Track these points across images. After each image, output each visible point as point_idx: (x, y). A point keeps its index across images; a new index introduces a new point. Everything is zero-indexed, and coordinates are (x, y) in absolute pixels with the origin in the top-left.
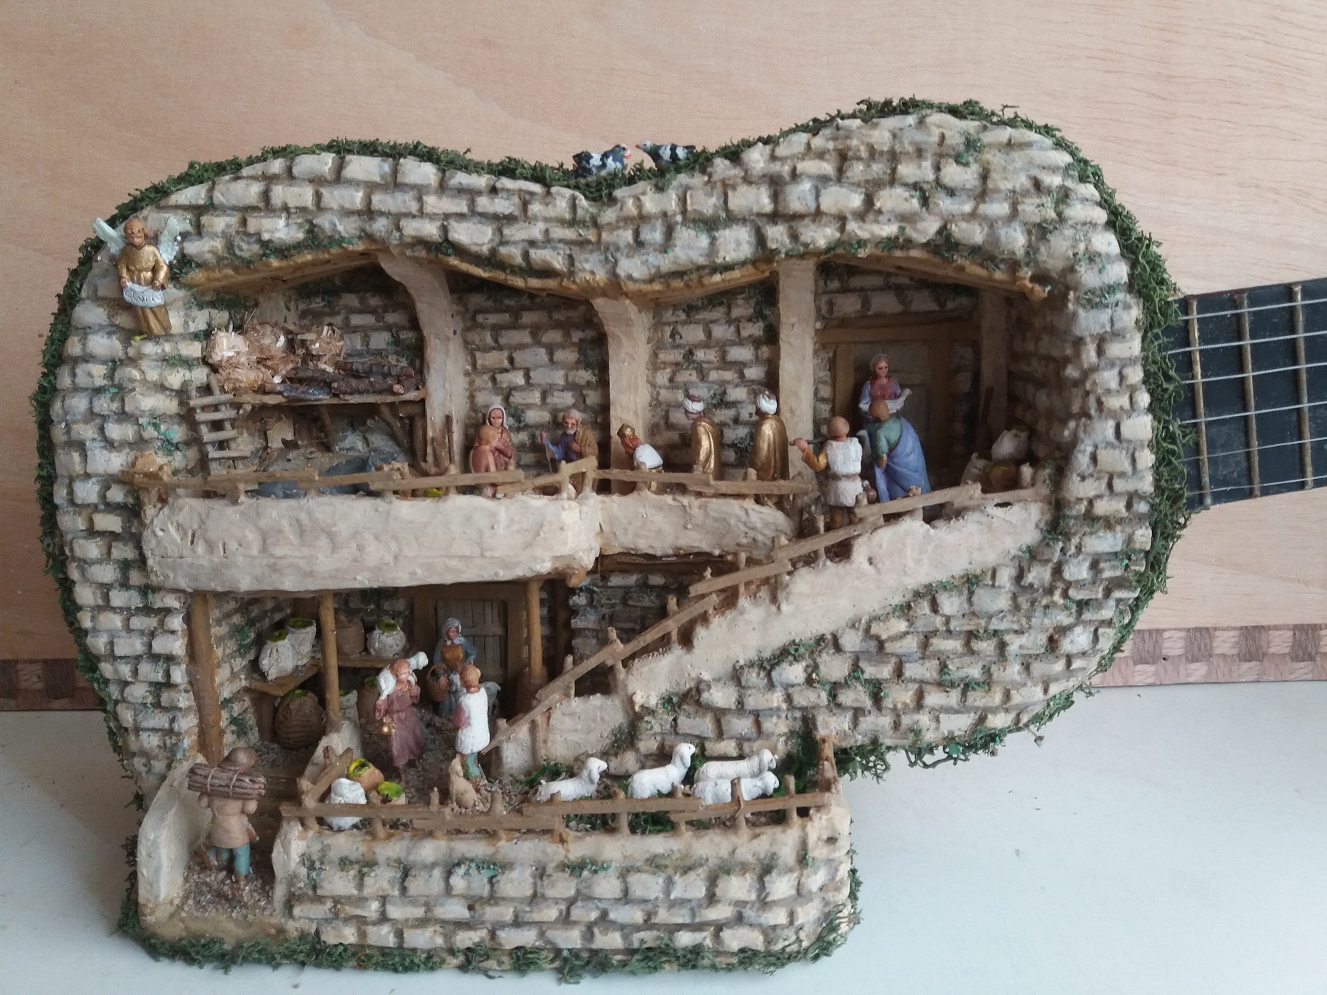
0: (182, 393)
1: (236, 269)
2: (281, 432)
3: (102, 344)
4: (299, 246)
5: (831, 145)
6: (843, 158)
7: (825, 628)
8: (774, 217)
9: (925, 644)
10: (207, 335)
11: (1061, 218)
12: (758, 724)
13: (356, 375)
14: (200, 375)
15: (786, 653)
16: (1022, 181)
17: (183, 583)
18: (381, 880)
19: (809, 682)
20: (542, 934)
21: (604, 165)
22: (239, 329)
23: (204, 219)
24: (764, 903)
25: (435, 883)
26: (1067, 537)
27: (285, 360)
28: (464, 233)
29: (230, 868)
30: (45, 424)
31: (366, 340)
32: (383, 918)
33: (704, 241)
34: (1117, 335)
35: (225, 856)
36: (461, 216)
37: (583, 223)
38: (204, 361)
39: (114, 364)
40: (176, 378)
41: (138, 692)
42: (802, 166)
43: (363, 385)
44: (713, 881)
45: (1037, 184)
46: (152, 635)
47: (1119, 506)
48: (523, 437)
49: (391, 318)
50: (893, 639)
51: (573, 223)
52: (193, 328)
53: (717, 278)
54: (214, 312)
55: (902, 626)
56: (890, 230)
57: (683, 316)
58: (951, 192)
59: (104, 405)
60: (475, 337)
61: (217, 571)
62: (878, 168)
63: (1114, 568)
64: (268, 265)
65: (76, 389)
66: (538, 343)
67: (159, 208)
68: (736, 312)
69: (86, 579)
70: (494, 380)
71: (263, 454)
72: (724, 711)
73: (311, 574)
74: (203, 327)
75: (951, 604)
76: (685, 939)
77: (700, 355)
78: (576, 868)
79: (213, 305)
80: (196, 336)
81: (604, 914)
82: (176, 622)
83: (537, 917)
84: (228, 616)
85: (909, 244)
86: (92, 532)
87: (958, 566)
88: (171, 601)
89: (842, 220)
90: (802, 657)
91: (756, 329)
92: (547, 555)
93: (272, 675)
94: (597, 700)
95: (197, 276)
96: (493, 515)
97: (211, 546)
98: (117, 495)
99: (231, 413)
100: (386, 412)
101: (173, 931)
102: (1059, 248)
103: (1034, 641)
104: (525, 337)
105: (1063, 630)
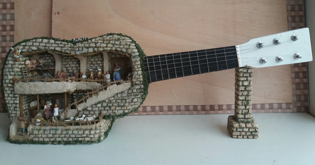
0: (21, 69)
1: (29, 53)
2: (35, 73)
3: (11, 62)
4: (37, 50)
5: (102, 39)
6: (104, 40)
7: (104, 99)
8: (96, 47)
9: (116, 101)
10: (25, 61)
11: (129, 48)
12: (94, 112)
13: (45, 66)
14: (24, 66)
15: (99, 103)
16: (125, 43)
17: (19, 93)
18: (41, 132)
19: (101, 106)
20: (62, 139)
21: (75, 40)
22: (30, 60)
23: (25, 47)
24: (90, 134)
25: (48, 132)
26: (133, 86)
27: (36, 64)
28: (57, 49)
29: (22, 131)
30: (2, 72)
31: (48, 61)
32: (42, 137)
33: (87, 50)
34: (137, 61)
35: (22, 130)
36: (57, 47)
37: (72, 48)
38: (24, 64)
39: (12, 65)
40: (20, 67)
41: (12, 108)
42: (98, 41)
43: (46, 67)
44: (84, 132)
45: (126, 44)
46: (15, 100)
47: (139, 82)
48: (69, 74)
49: (51, 58)
50: (112, 100)
51: (71, 47)
52: (23, 60)
53: (89, 54)
54: (26, 58)
55: (113, 98)
56: (110, 49)
57: (91, 57)
58: (116, 45)
59: (10, 70)
60: (62, 60)
61: (23, 91)
62: (107, 42)
63: (139, 90)
64: (33, 52)
65: (7, 68)
66: (71, 61)
67: (19, 45)
68: (98, 57)
69: (6, 93)
70: (65, 66)
71: (33, 76)
72: (90, 111)
73: (35, 92)
74: (25, 60)
75: (119, 96)
76: (80, 139)
77: (93, 63)
78: (66, 130)
79: (26, 57)
80: (23, 61)
81: (70, 136)
82: (18, 99)
83: (61, 136)
84: (25, 98)
85: (112, 50)
86: (8, 87)
87: (121, 91)
88: (18, 96)
89: (104, 47)
90: (101, 103)
91: (101, 59)
92: (66, 90)
93: (31, 106)
94: (74, 110)
95: (24, 54)
96: (59, 84)
97: (23, 88)
98: (11, 82)
99: (27, 71)
100: (49, 71)
101: (14, 139)
102: (129, 51)
103: (130, 100)
104: (69, 60)
105: (133, 99)
